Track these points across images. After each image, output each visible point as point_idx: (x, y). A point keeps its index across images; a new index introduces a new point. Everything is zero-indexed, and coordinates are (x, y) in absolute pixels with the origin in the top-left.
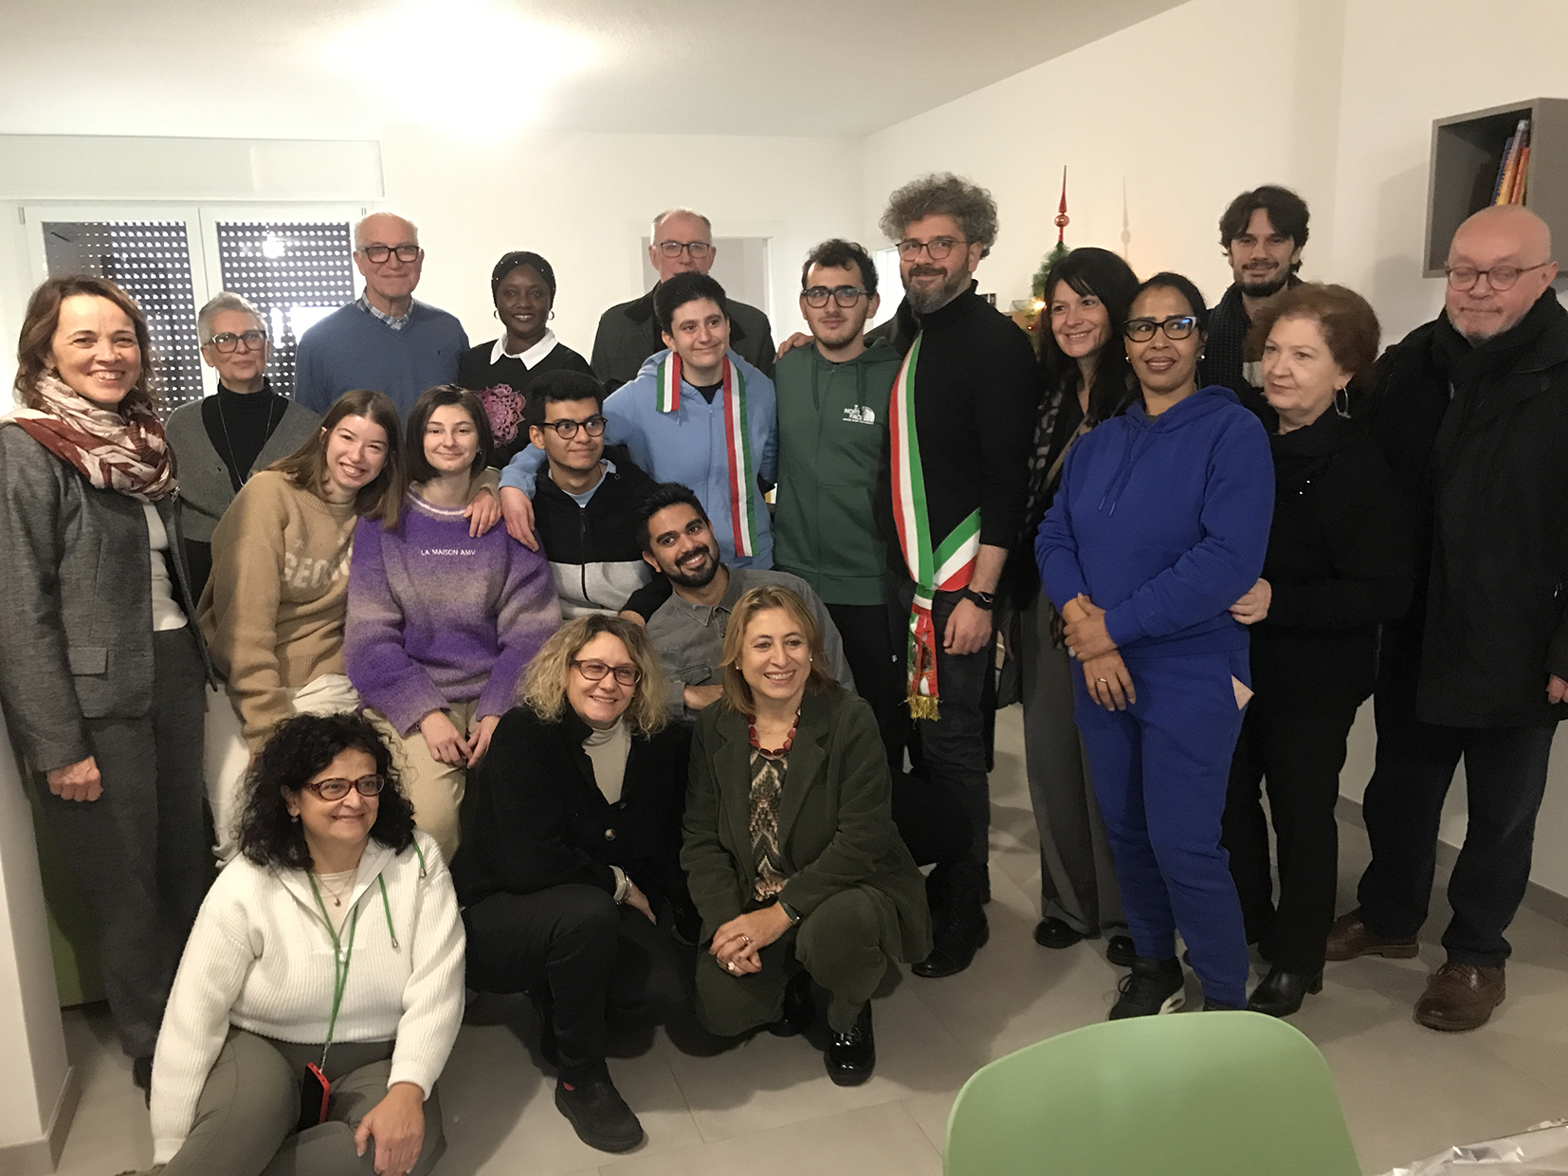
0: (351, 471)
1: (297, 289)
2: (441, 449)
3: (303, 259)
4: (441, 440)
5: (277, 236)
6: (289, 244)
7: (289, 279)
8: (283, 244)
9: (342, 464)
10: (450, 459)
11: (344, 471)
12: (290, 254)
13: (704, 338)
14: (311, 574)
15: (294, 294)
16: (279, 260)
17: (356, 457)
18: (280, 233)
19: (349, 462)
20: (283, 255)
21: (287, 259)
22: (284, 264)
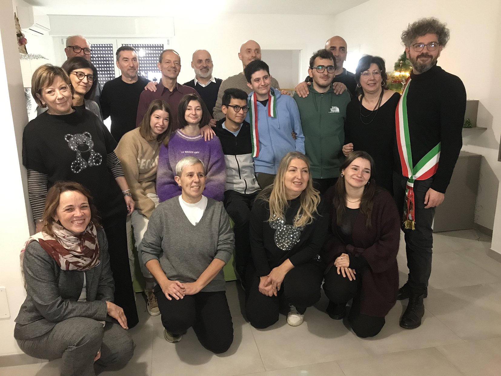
0: (160, 129)
1: (149, 67)
2: (191, 116)
3: (151, 57)
4: (191, 112)
5: (143, 49)
6: (147, 52)
7: (147, 64)
8: (145, 52)
9: (156, 127)
10: (194, 119)
11: (157, 129)
12: (147, 55)
13: (263, 84)
14: (145, 164)
15: (148, 68)
16: (144, 57)
17: (161, 124)
18: (144, 48)
19: (159, 126)
20: (145, 55)
21: (146, 57)
22: (145, 59)
